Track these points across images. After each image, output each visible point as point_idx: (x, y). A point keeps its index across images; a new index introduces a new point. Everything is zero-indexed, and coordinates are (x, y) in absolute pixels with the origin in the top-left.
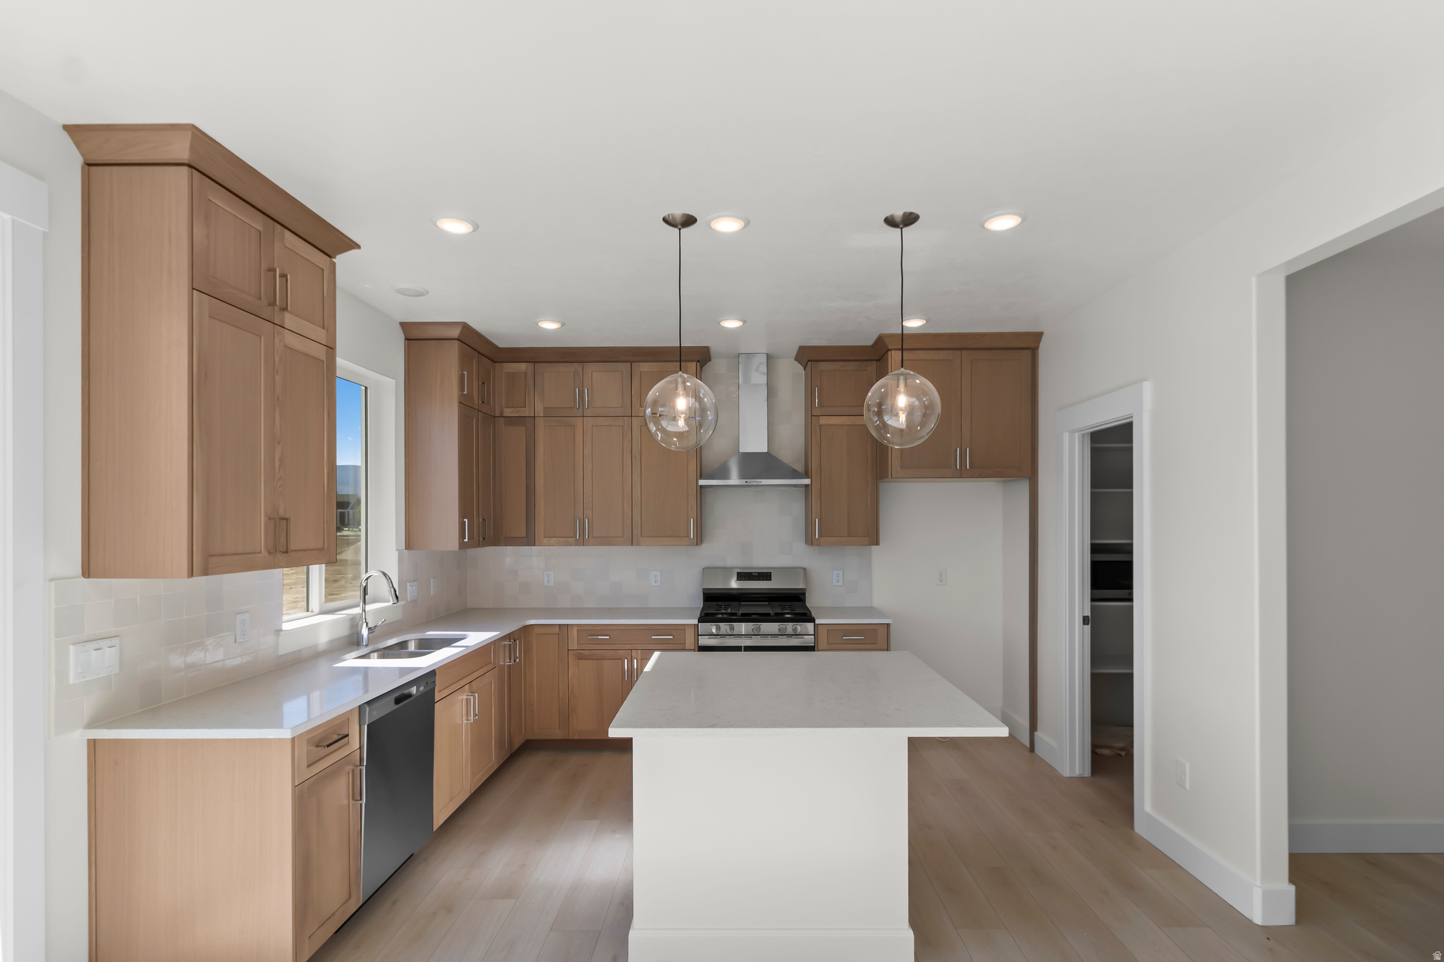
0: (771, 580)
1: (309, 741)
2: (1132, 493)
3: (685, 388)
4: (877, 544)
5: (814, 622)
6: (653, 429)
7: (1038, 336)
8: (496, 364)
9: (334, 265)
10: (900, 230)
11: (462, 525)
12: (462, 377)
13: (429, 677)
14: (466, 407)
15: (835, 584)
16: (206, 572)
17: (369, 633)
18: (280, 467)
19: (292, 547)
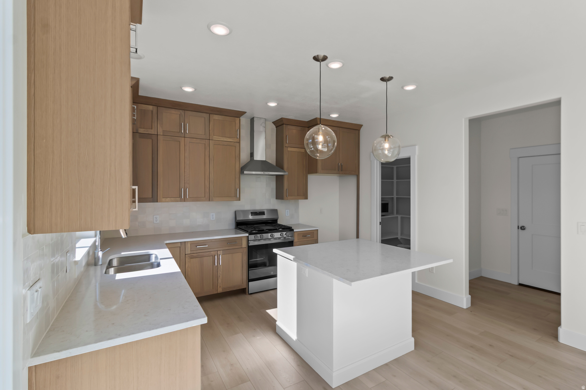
0: (265, 215)
2: (410, 181)
4: (306, 198)
5: (293, 231)
7: (361, 126)
10: (386, 82)
15: (287, 215)
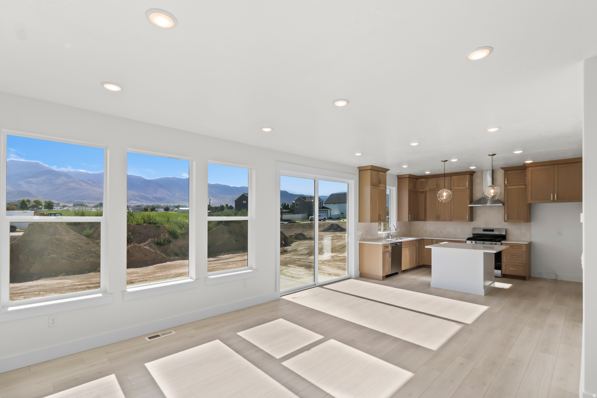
0: (494, 231)
1: (384, 246)
3: (445, 191)
4: (527, 221)
5: (501, 242)
6: (439, 199)
8: (418, 180)
11: (409, 216)
12: (409, 185)
13: (401, 243)
14: (410, 191)
15: (517, 234)
16: (372, 222)
17: (391, 237)
19: (381, 219)
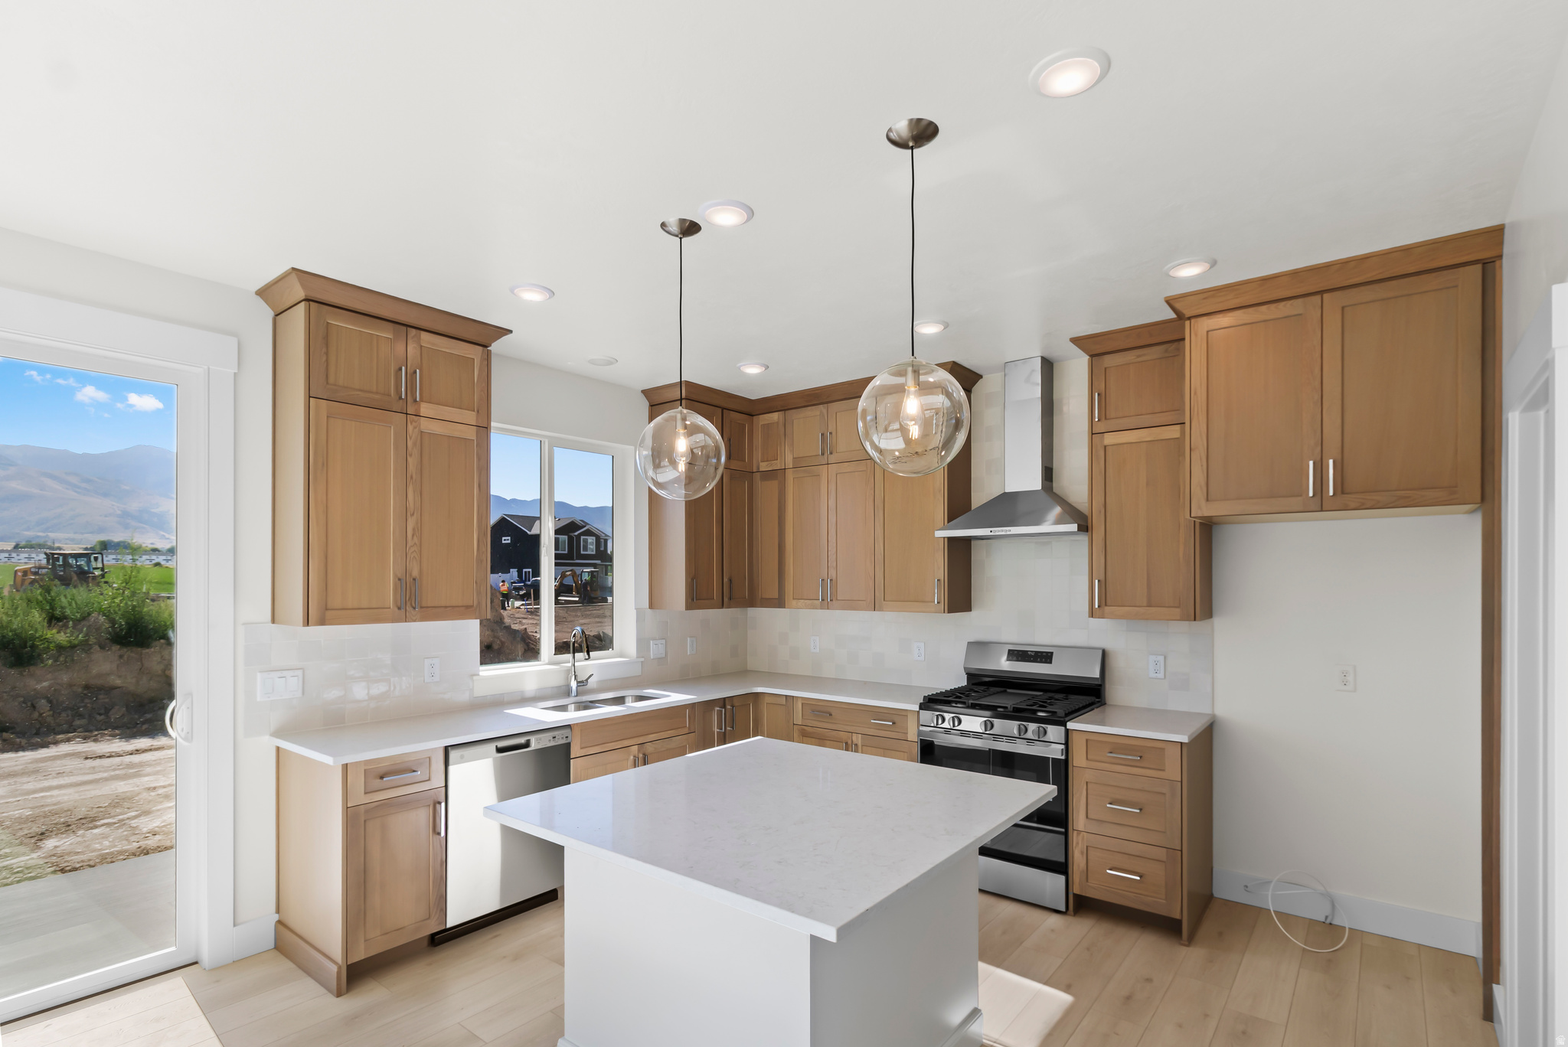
0: (1051, 663)
5: (1065, 726)
7: (1493, 235)
8: (755, 417)
9: (489, 353)
15: (1152, 675)
16: (322, 622)
17: (578, 686)
18: (413, 536)
